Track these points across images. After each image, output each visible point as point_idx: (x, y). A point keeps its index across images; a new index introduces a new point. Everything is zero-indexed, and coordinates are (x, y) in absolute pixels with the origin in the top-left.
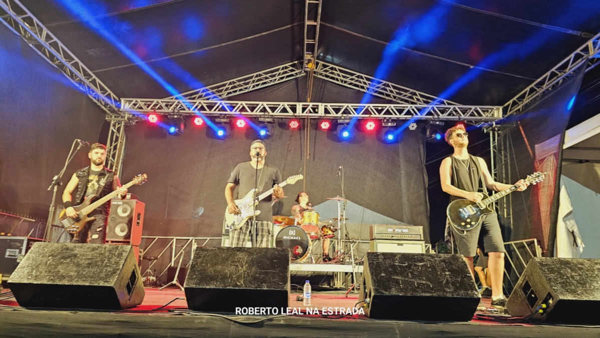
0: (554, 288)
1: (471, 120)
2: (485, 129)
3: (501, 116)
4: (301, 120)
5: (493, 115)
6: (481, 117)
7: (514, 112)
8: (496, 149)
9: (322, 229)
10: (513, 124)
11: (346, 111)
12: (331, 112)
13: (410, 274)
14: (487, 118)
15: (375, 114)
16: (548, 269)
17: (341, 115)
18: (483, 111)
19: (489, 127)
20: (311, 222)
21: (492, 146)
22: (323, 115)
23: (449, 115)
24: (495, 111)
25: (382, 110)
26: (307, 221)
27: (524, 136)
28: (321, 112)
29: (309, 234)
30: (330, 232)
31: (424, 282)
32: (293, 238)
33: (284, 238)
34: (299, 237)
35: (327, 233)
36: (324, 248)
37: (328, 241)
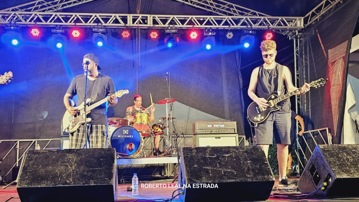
0: (333, 169)
1: (278, 29)
2: (290, 37)
3: (302, 26)
4: (132, 30)
5: (296, 24)
6: (287, 27)
7: (313, 22)
8: (298, 54)
9: (153, 128)
10: (312, 32)
11: (173, 22)
12: (159, 23)
13: (218, 164)
14: (291, 27)
15: (198, 25)
16: (329, 154)
17: (168, 26)
18: (287, 21)
19: (293, 35)
20: (143, 122)
21: (295, 51)
22: (152, 25)
23: (260, 25)
24: (298, 21)
25: (204, 21)
26: (139, 121)
27: (321, 42)
28: (150, 23)
29: (141, 132)
30: (160, 130)
31: (229, 170)
32: (127, 136)
33: (118, 137)
34: (132, 136)
35: (157, 131)
36: (155, 144)
37: (158, 138)
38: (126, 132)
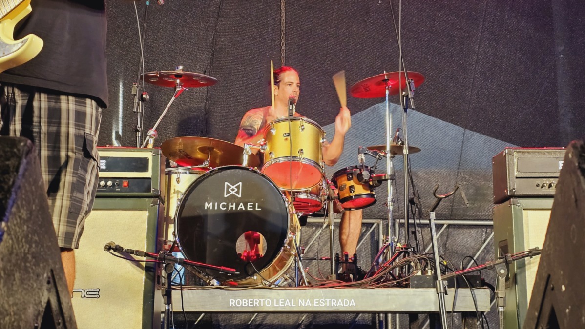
9: (335, 180)
29: (291, 194)
32: (237, 206)
33: (206, 208)
34: (257, 204)
35: (351, 192)
36: (344, 241)
37: (355, 219)
38: (233, 189)
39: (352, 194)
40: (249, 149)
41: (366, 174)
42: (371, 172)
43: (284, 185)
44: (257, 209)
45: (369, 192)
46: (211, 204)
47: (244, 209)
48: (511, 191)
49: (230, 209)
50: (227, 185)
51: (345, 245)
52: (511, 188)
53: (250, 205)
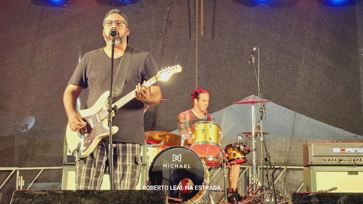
9: (226, 151)
20: (208, 141)
26: (200, 139)
29: (204, 158)
30: (239, 155)
32: (179, 166)
33: (164, 167)
34: (189, 165)
35: (234, 156)
36: (231, 181)
37: (236, 169)
38: (177, 158)
39: (235, 158)
40: (184, 137)
41: (242, 148)
42: (244, 146)
43: (201, 154)
44: (189, 167)
45: (243, 156)
46: (166, 165)
47: (182, 167)
48: (311, 162)
49: (175, 167)
50: (174, 156)
51: (232, 182)
52: (311, 161)
53: (185, 165)
